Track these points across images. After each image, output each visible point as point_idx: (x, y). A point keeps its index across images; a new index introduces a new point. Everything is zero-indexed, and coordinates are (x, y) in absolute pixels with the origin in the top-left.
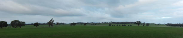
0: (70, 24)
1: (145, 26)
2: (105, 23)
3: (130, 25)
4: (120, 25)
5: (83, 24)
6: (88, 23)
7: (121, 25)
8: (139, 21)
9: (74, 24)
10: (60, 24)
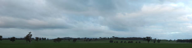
0: (53, 39)
1: (156, 42)
2: (105, 39)
3: (138, 41)
4: (125, 42)
5: (72, 40)
6: (79, 39)
7: (127, 41)
8: (149, 37)
9: (59, 40)
10: (40, 39)
